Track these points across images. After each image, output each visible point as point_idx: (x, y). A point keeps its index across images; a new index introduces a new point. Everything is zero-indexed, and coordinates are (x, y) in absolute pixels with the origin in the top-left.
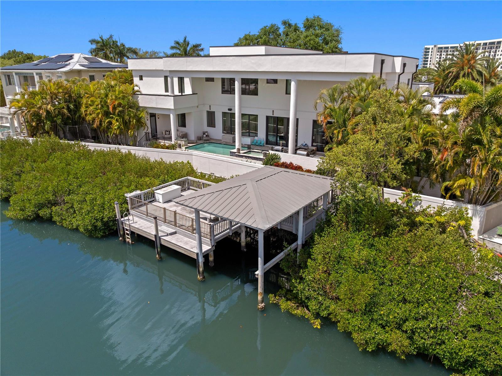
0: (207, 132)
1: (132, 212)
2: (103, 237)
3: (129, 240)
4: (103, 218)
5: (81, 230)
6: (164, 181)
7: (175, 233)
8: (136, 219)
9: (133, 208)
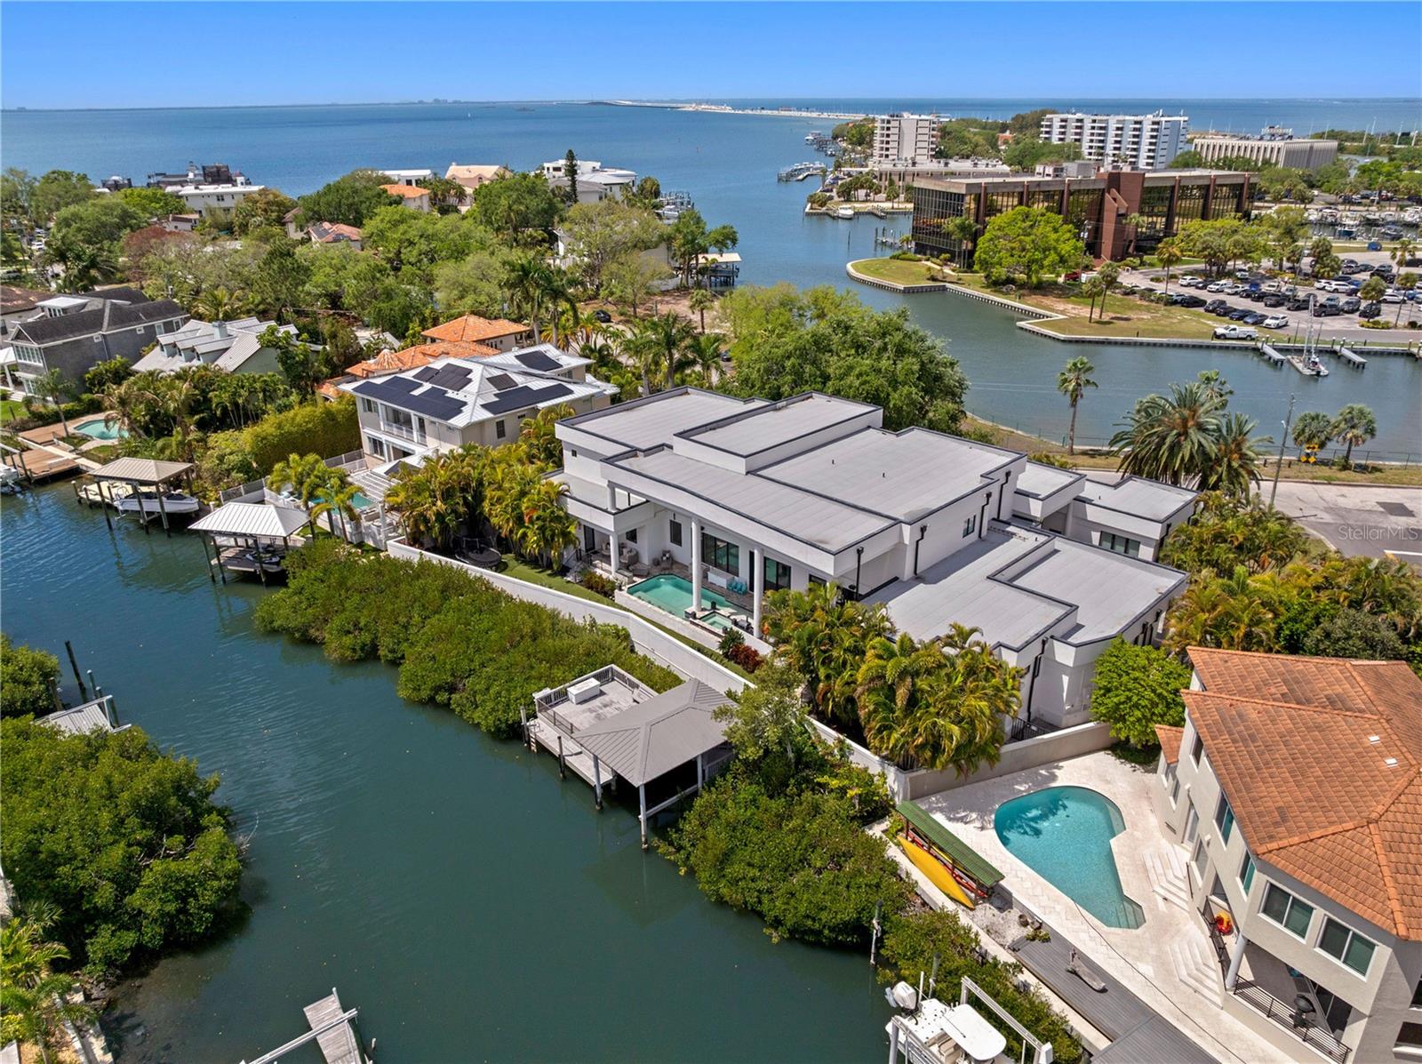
0: (669, 552)
1: (539, 714)
2: (506, 739)
3: (534, 748)
4: (507, 720)
5: (483, 729)
6: (581, 673)
7: (581, 753)
8: (543, 725)
9: (540, 711)
